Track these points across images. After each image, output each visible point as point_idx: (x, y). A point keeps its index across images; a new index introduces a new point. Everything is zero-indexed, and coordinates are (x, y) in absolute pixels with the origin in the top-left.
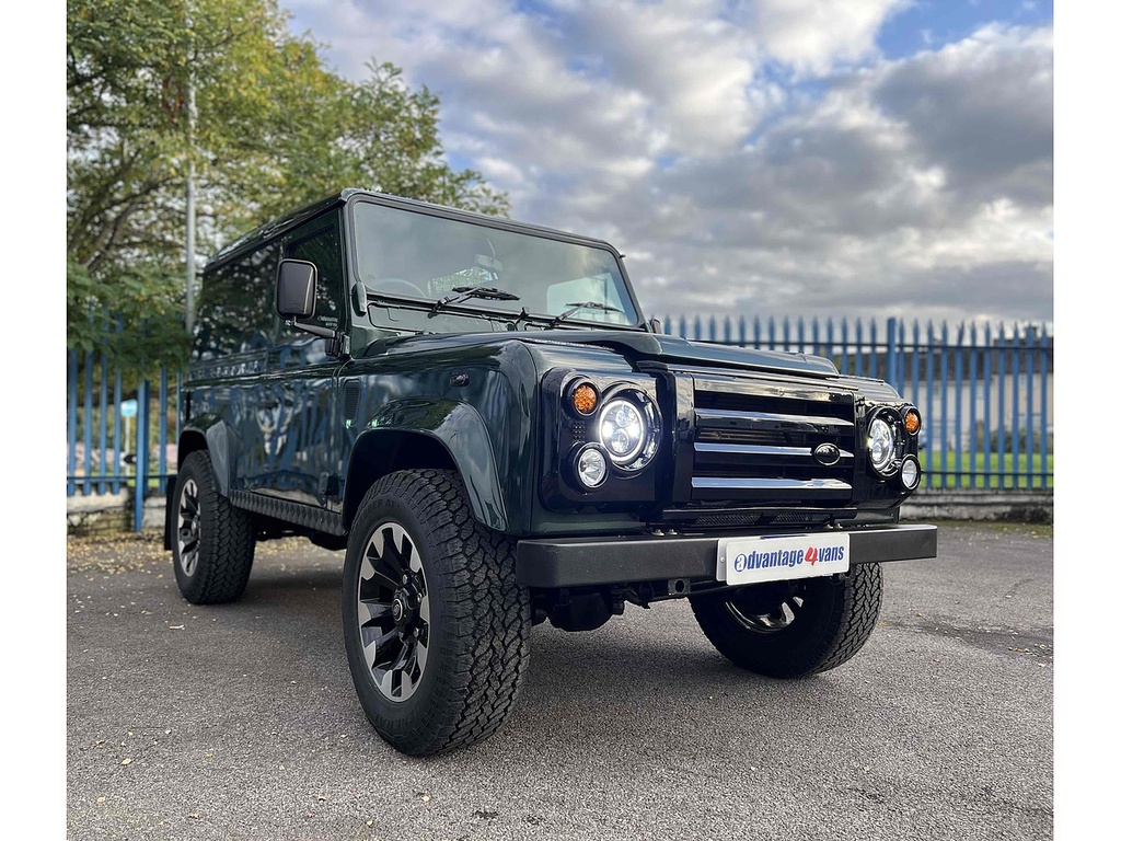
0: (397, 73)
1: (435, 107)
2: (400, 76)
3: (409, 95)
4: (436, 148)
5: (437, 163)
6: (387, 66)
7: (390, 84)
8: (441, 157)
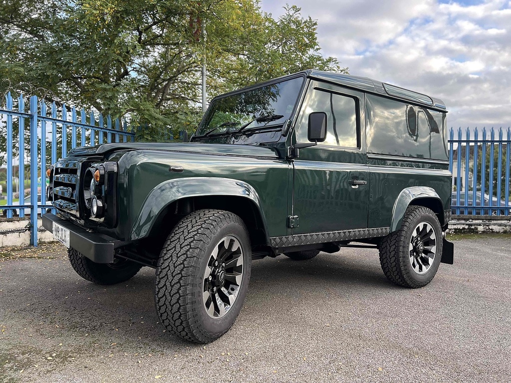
0: (298, 11)
1: (315, 27)
2: (299, 12)
3: (303, 21)
4: (316, 47)
5: (316, 54)
6: (294, 7)
7: (295, 16)
8: (319, 51)
